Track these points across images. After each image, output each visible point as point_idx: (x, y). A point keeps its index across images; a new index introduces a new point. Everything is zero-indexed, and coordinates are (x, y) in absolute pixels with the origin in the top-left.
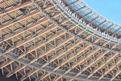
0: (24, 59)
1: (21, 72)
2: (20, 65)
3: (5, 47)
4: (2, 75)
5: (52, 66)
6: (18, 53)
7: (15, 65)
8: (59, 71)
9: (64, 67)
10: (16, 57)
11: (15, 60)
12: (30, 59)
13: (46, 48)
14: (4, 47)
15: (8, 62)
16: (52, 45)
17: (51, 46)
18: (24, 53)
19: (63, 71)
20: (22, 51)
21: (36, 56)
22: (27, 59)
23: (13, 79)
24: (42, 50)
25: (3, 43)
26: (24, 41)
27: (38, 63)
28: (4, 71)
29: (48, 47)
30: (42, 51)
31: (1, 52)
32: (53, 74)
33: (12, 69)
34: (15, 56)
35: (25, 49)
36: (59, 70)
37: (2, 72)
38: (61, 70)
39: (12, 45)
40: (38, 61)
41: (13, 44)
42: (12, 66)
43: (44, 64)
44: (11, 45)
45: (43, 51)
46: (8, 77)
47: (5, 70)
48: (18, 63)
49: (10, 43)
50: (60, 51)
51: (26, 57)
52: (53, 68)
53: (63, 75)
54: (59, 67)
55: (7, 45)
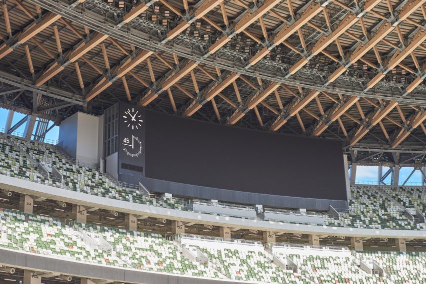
0: (268, 63)
1: (270, 105)
2: (260, 84)
3: (206, 37)
4: (216, 118)
5: (361, 77)
6: (247, 50)
7: (247, 87)
8: (386, 87)
9: (400, 74)
10: (243, 61)
11: (243, 72)
12: (286, 63)
13: (331, 23)
14: (202, 37)
15: (224, 79)
16: (346, 8)
17: (344, 12)
18: (264, 45)
19: (399, 86)
20: (259, 42)
21: (302, 51)
22: (278, 64)
23: (249, 127)
24: (318, 30)
25: (199, 25)
26: (255, 8)
27: (315, 71)
28: (219, 109)
29: (337, 18)
30: (319, 33)
31: (197, 54)
32: (368, 99)
33: (239, 99)
34: (240, 60)
35: (265, 35)
36: (386, 84)
37: (214, 112)
38: (392, 83)
39: (223, 27)
40: (312, 65)
41: (226, 23)
42: (240, 91)
43: (332, 72)
44: (219, 29)
45: (322, 32)
46: (234, 122)
47: (221, 104)
48: (254, 80)
49: (216, 22)
50: (379, 25)
51: (273, 57)
52: (363, 80)
53: (401, 99)
54: (383, 76)
55: (208, 29)
